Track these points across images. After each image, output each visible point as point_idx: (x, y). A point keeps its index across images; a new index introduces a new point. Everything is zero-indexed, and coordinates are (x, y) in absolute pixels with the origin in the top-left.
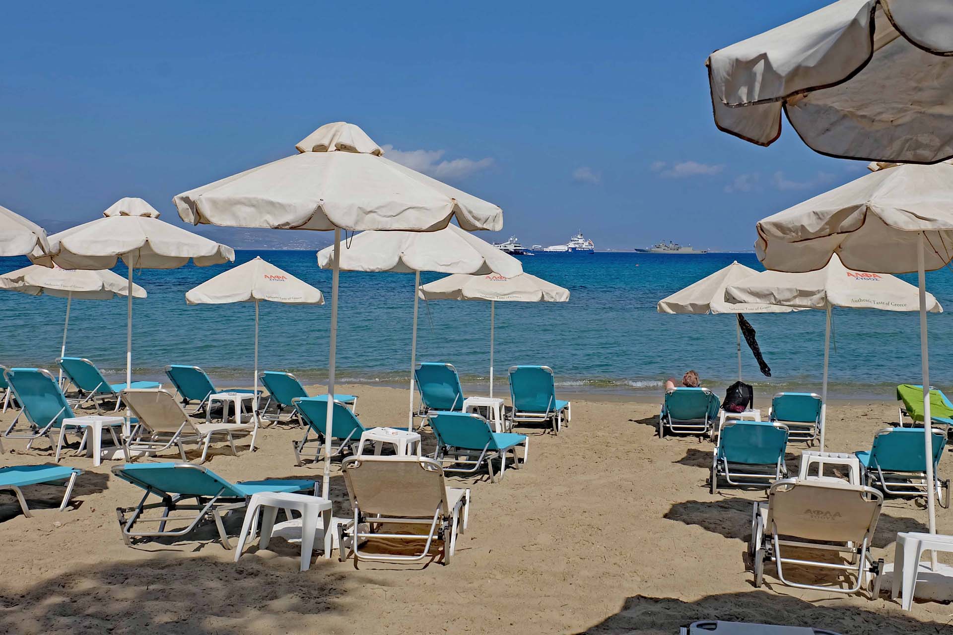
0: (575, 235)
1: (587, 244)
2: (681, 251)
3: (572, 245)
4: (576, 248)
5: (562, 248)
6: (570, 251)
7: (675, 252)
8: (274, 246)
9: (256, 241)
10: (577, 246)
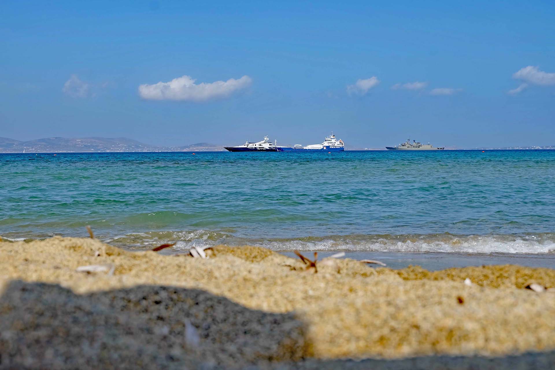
0: (328, 136)
1: (338, 143)
2: (421, 148)
3: (326, 144)
4: (329, 146)
5: (319, 147)
6: (325, 148)
7: (417, 149)
8: (99, 150)
9: (85, 146)
10: (330, 145)
